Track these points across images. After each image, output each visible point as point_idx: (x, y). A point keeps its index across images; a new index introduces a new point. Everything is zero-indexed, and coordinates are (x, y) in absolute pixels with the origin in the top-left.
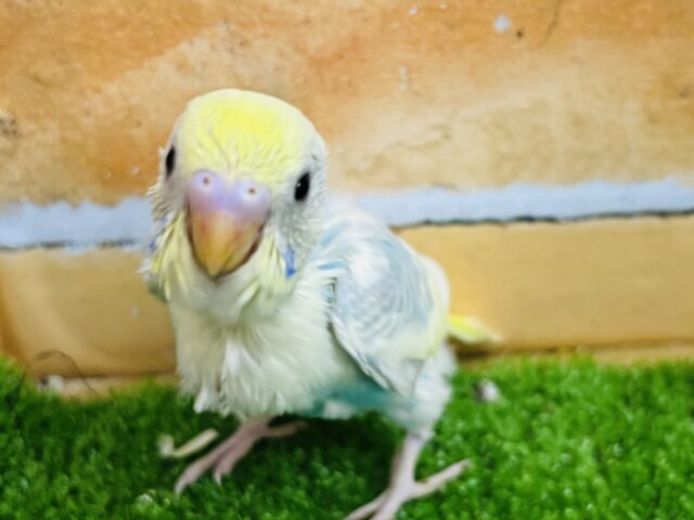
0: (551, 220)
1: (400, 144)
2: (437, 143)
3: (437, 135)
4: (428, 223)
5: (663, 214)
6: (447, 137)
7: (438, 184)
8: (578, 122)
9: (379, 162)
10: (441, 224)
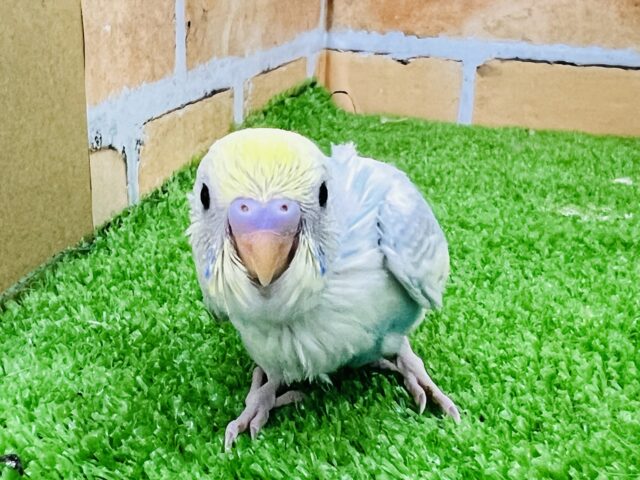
0: (572, 64)
1: (509, 16)
2: (526, 18)
3: (526, 14)
4: (517, 59)
5: (626, 68)
6: (530, 14)
7: (525, 39)
8: (588, 13)
9: (500, 24)
10: (523, 60)
